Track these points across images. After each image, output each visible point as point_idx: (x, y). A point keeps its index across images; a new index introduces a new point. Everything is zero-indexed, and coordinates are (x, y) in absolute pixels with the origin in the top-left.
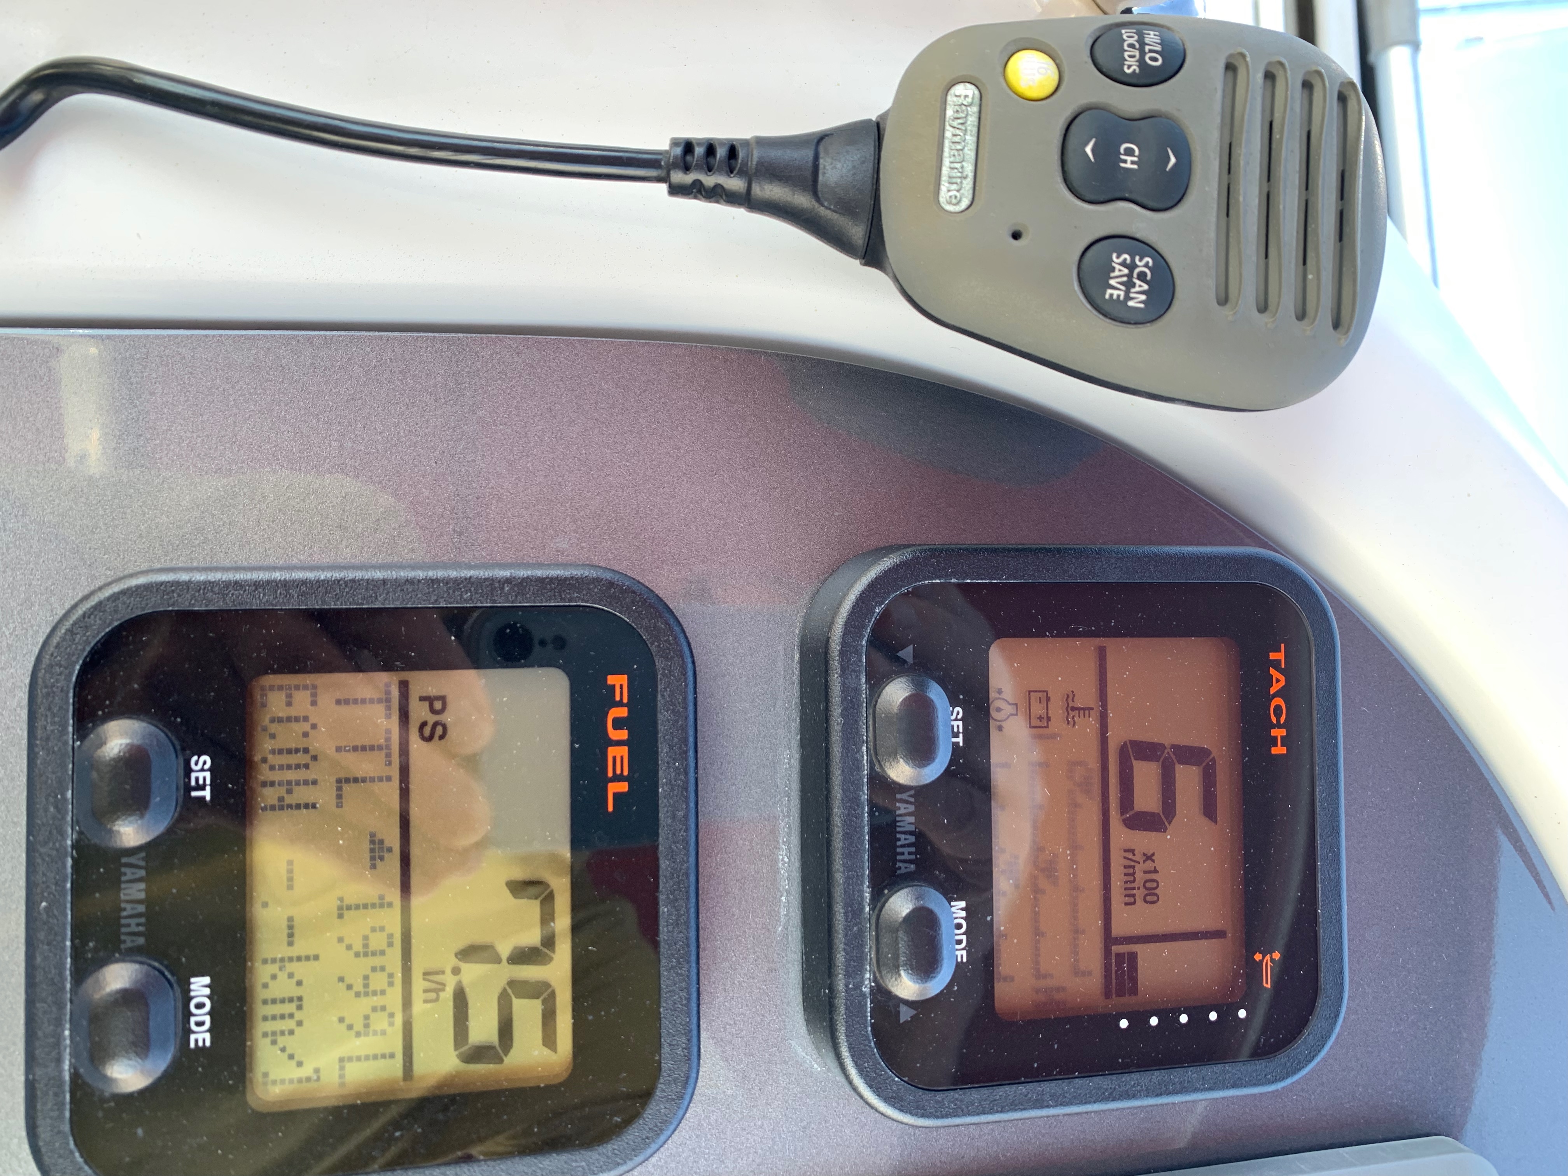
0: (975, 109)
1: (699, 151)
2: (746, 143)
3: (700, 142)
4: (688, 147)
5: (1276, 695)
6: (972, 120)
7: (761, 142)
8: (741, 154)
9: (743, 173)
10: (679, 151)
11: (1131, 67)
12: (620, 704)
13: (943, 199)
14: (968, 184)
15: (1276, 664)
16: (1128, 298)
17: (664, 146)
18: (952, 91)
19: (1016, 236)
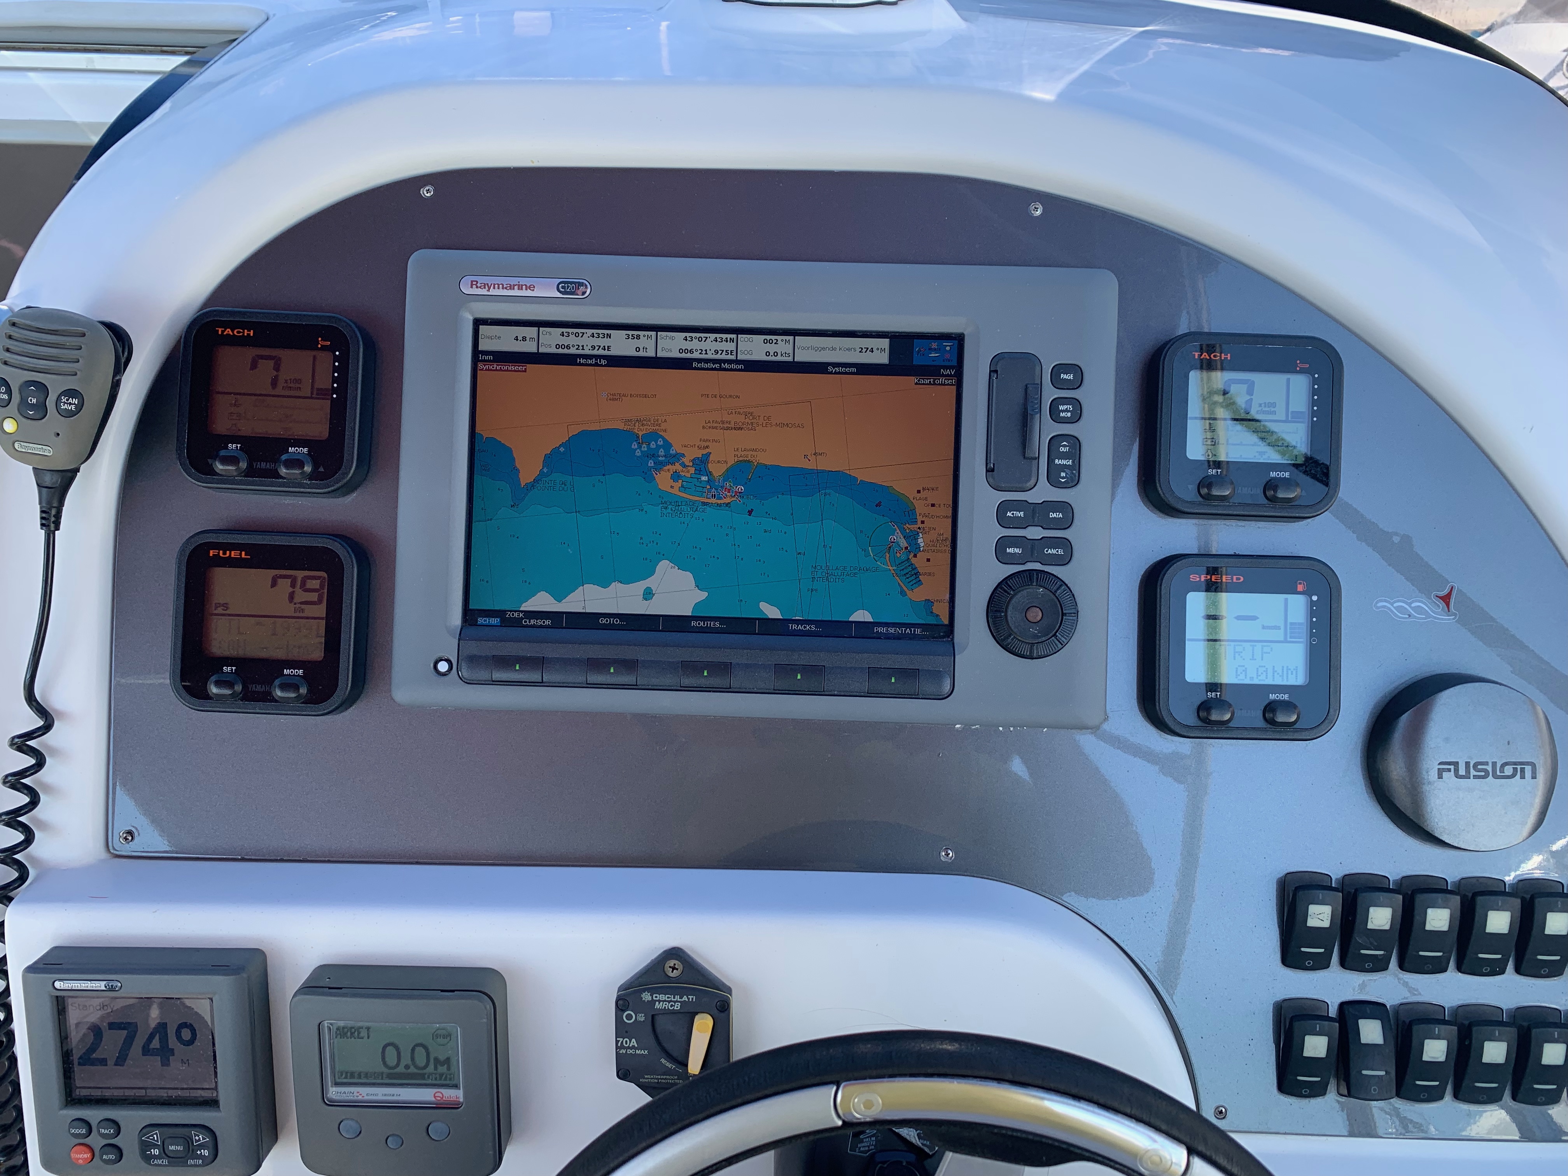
0: (22, 443)
1: (44, 522)
2: (41, 508)
3: (41, 521)
4: (42, 525)
5: (233, 332)
6: (25, 444)
7: (40, 503)
8: (44, 509)
9: (50, 509)
10: (44, 528)
11: (6, 397)
12: (219, 553)
13: (49, 454)
14: (44, 447)
15: (223, 332)
16: (75, 404)
17: (43, 531)
18: (17, 449)
19: (58, 434)
